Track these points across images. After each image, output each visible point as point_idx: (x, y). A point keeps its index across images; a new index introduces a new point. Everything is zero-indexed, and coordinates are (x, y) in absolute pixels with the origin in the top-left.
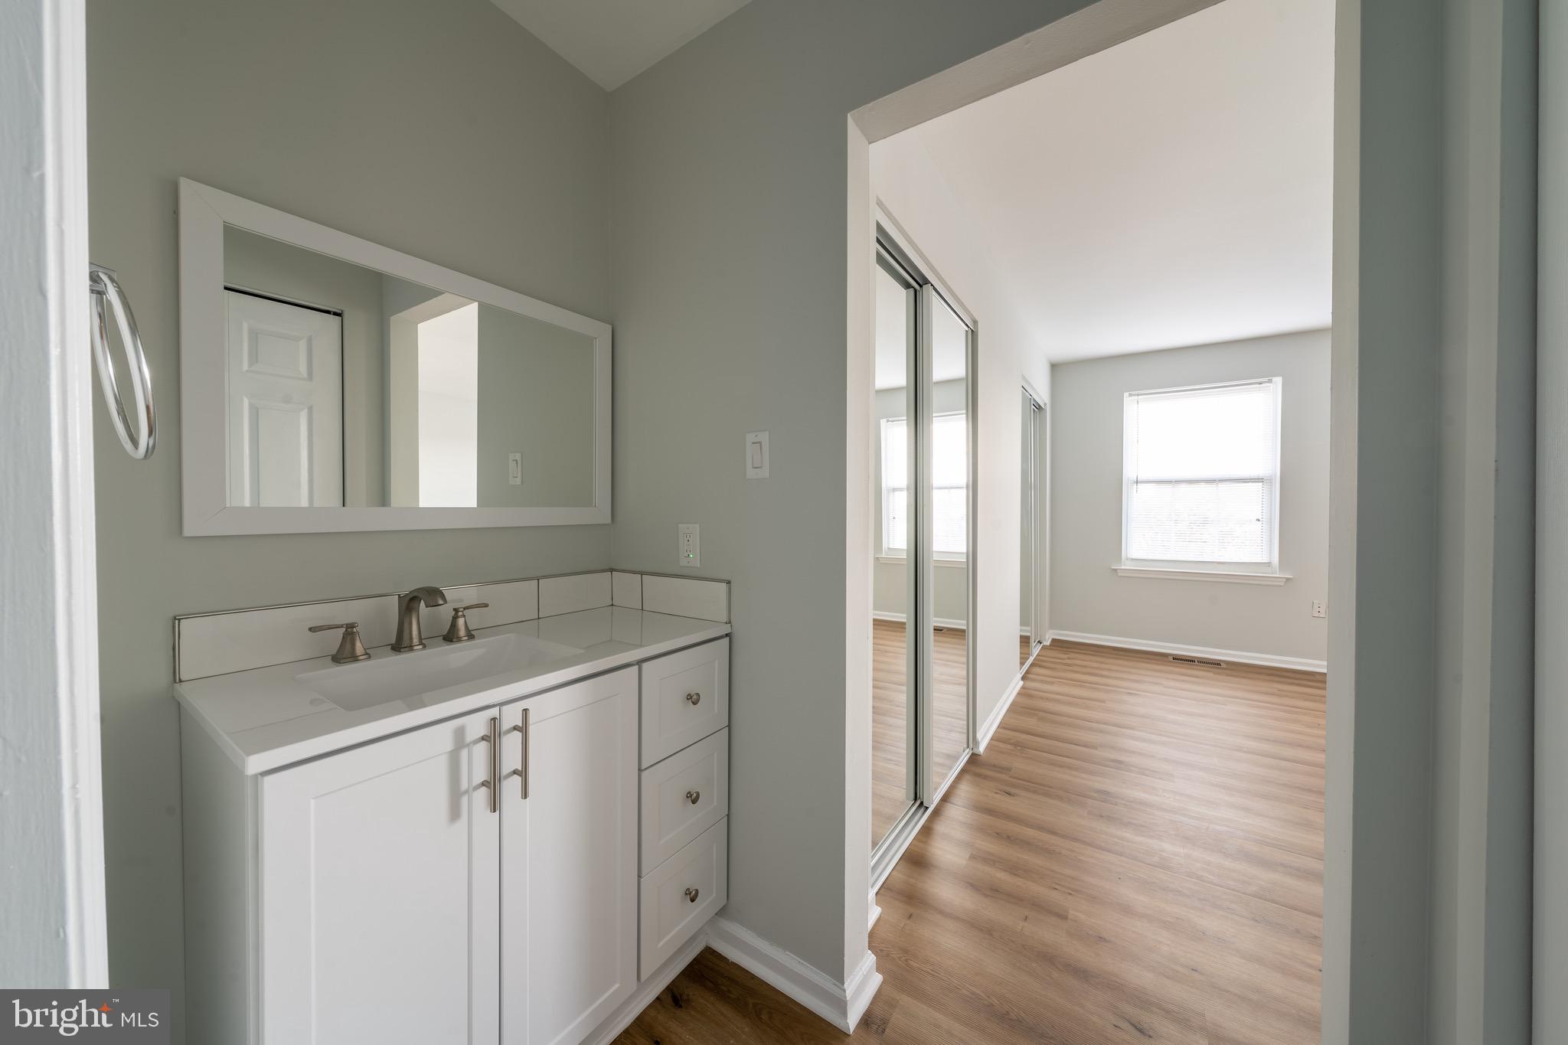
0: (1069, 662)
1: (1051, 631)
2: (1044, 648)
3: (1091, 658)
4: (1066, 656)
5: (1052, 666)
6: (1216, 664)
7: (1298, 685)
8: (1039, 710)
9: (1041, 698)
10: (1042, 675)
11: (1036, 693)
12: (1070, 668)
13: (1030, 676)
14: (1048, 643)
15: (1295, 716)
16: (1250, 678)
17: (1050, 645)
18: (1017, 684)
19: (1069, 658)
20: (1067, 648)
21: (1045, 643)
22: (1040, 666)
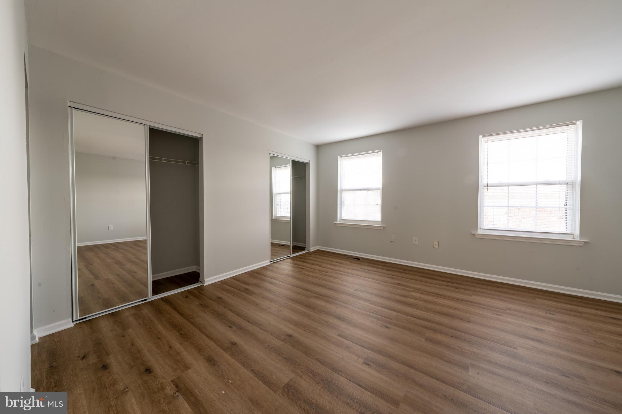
1: (317, 247)
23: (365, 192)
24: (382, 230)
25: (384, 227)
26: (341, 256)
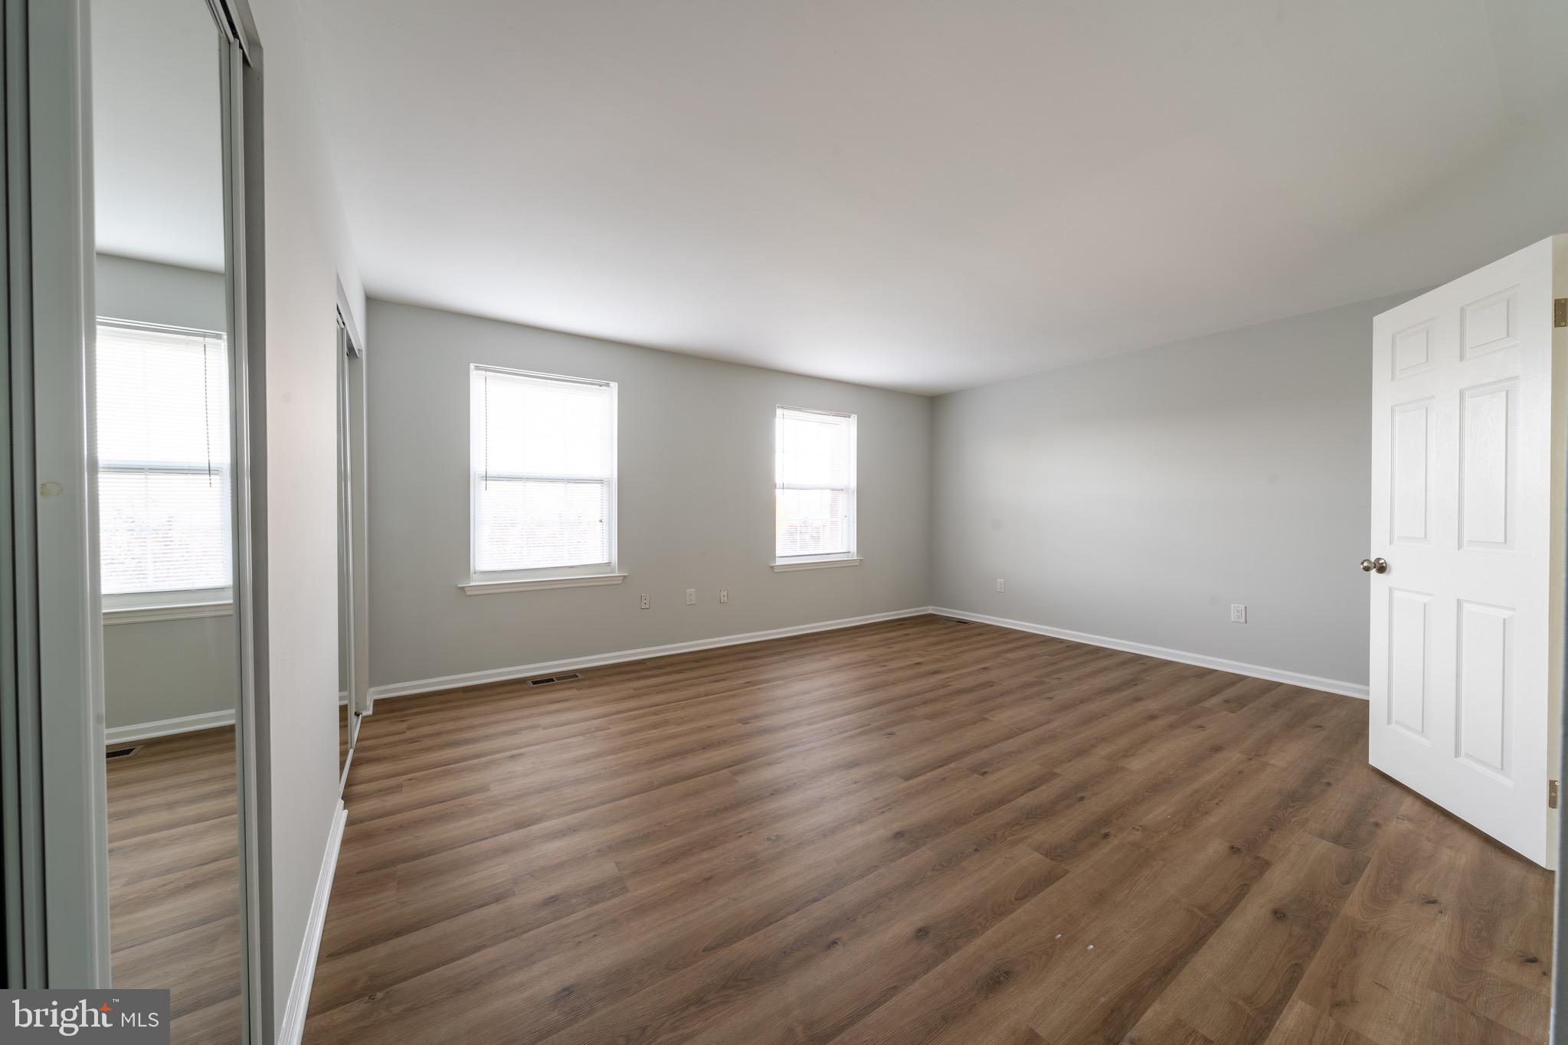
0: (409, 735)
1: (372, 690)
2: (366, 721)
3: (439, 716)
4: (404, 726)
5: (388, 751)
6: (570, 677)
7: (638, 678)
8: (394, 862)
9: (390, 830)
10: (377, 779)
11: (378, 823)
12: (417, 746)
13: (358, 789)
14: (370, 712)
15: (662, 715)
16: (607, 684)
17: (374, 713)
18: (341, 816)
19: (410, 728)
20: (402, 710)
21: (365, 713)
22: (370, 761)
23: (561, 485)
24: (619, 584)
25: (624, 577)
26: (509, 688)
